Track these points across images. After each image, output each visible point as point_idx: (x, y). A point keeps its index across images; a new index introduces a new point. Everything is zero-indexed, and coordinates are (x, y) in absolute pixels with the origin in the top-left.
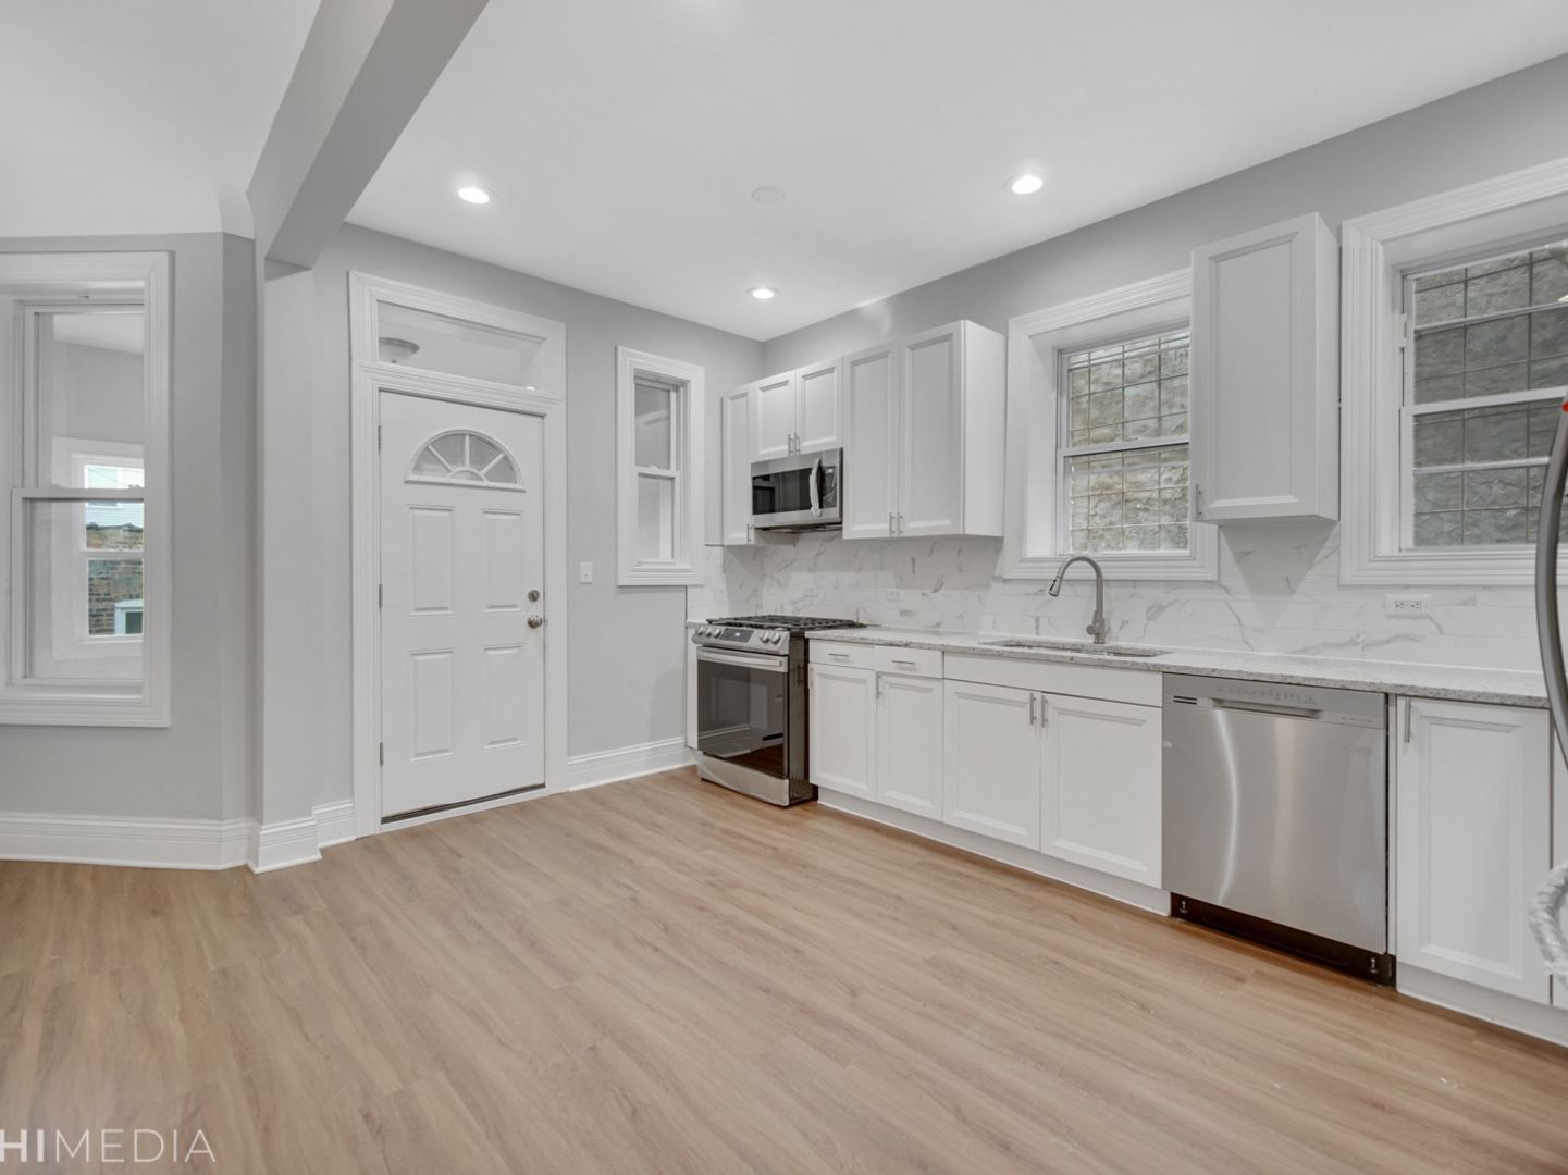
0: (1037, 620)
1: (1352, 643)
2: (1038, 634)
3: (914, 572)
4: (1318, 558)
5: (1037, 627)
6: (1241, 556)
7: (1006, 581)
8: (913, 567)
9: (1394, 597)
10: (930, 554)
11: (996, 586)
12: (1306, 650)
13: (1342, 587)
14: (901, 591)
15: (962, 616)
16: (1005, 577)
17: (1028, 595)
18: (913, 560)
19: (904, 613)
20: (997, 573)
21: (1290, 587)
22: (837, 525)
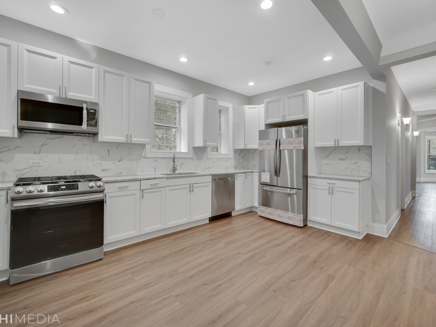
0: (155, 169)
1: (208, 168)
2: (155, 172)
3: (109, 155)
4: (205, 153)
5: (155, 170)
6: (195, 153)
7: (146, 158)
8: (109, 153)
9: (213, 160)
10: (117, 149)
11: (143, 159)
12: (203, 170)
13: (207, 159)
14: (103, 162)
15: (130, 169)
16: (146, 157)
17: (153, 162)
18: (109, 151)
19: (103, 170)
20: (143, 155)
21: (202, 159)
22: (95, 134)
